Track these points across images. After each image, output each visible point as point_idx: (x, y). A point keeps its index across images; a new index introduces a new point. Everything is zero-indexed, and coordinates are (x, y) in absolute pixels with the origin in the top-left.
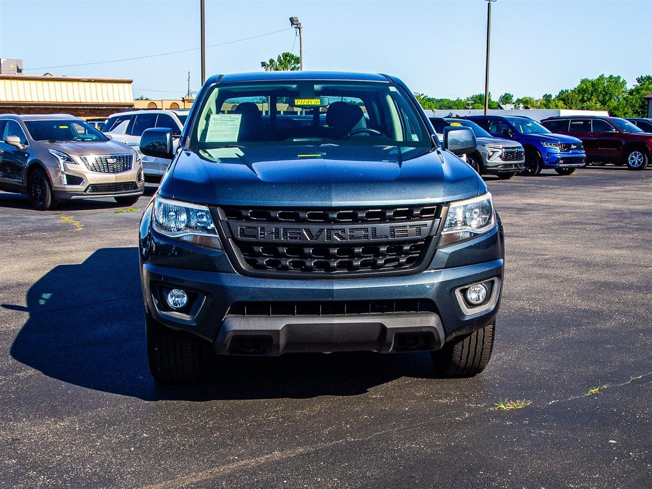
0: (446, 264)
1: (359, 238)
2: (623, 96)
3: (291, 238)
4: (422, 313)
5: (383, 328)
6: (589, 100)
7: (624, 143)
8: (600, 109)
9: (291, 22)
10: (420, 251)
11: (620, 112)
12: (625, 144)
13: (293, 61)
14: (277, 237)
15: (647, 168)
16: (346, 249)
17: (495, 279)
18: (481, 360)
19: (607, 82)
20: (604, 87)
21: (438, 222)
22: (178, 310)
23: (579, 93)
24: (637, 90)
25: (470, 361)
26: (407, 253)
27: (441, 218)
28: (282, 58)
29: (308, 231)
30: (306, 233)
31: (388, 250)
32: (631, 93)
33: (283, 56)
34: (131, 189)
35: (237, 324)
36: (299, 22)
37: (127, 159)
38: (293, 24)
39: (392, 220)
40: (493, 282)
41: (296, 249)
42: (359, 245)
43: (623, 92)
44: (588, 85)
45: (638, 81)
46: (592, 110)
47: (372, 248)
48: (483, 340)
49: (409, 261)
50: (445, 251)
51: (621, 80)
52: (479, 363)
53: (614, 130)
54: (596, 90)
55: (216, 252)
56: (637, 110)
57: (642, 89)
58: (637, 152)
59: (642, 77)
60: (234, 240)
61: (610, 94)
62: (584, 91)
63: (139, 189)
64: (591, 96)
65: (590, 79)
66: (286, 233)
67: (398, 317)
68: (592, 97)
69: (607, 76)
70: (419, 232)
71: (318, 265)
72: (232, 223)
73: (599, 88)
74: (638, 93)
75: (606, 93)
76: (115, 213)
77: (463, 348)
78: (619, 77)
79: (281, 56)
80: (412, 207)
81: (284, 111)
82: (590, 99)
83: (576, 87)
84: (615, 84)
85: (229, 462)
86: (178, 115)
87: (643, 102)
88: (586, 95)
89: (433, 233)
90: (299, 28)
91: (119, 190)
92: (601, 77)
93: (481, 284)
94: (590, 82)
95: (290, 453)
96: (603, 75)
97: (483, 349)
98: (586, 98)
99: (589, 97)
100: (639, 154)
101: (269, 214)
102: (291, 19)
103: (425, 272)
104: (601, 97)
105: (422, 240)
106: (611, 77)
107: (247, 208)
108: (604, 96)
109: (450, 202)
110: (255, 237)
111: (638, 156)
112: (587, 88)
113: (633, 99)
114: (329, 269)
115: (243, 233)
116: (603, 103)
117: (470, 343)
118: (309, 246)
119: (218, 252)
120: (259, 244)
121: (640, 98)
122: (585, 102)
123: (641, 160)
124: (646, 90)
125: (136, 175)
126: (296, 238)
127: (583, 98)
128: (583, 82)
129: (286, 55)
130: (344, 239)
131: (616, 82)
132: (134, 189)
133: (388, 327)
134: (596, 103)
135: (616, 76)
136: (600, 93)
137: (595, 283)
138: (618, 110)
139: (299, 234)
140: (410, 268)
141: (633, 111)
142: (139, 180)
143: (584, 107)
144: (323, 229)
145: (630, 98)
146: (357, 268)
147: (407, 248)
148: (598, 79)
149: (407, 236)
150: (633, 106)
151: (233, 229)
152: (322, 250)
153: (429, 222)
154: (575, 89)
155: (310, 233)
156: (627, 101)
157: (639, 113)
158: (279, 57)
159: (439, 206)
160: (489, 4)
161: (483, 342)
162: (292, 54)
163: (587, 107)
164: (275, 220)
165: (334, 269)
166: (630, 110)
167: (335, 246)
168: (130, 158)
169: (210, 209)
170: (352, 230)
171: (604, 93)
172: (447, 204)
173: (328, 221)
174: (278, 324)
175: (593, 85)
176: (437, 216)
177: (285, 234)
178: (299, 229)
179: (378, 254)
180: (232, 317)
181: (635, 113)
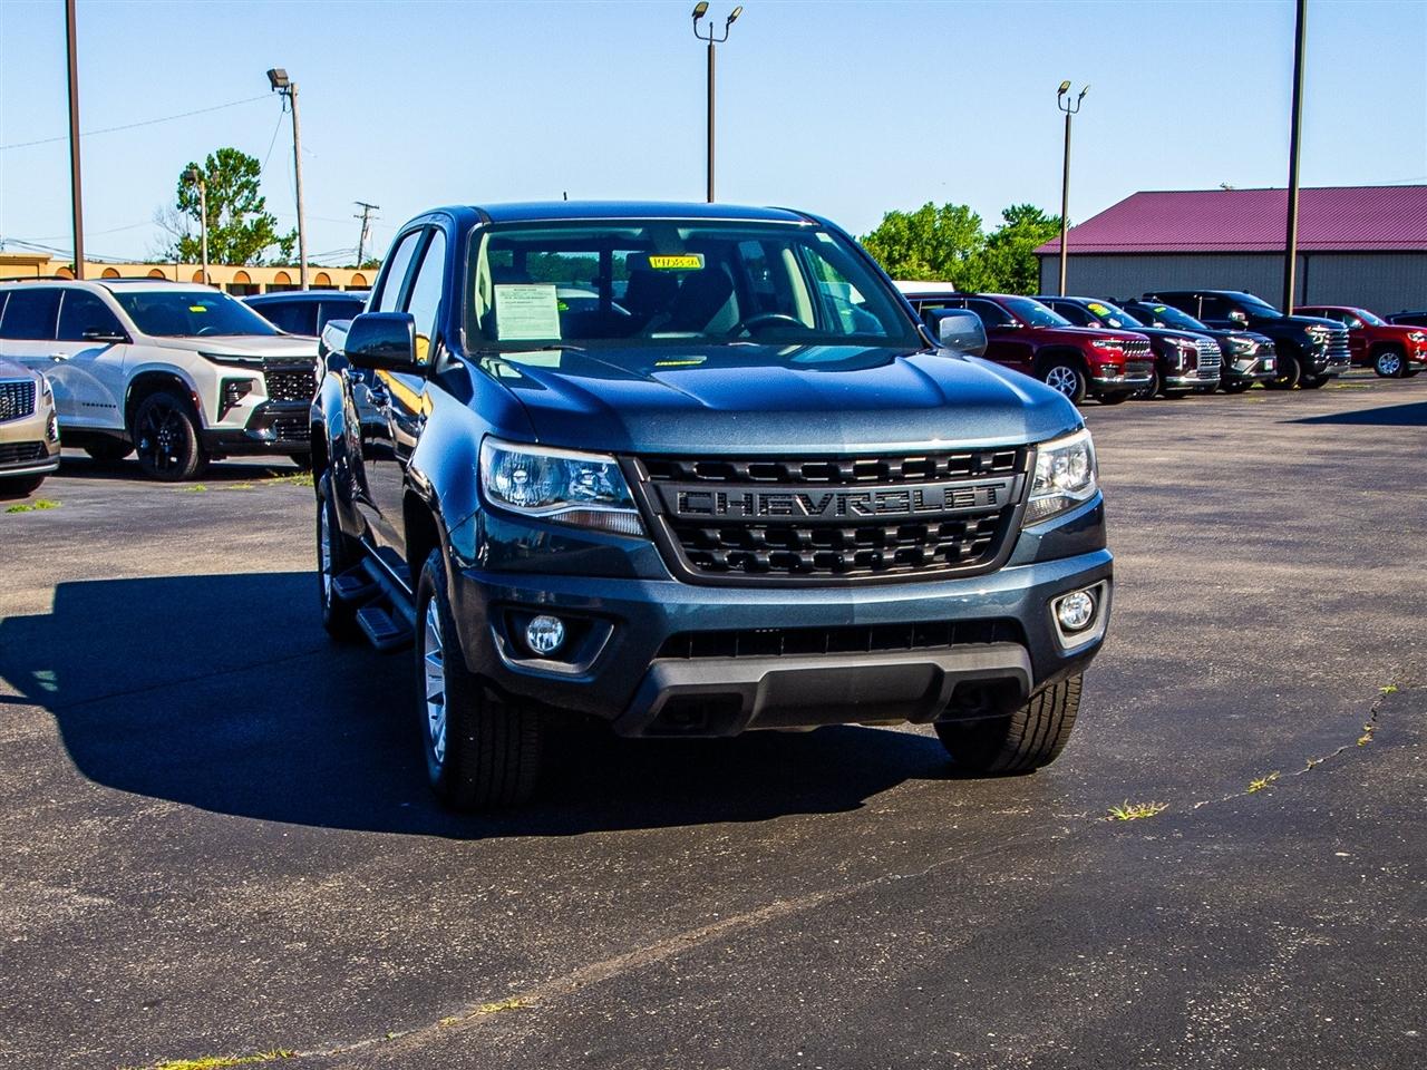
0: (1038, 554)
1: (893, 509)
2: (975, 249)
3: (775, 512)
4: (999, 646)
5: (937, 673)
6: (905, 257)
7: (1035, 350)
8: (930, 279)
9: (271, 80)
10: (991, 533)
11: (972, 283)
12: (1038, 351)
13: (243, 169)
14: (750, 510)
15: (1084, 402)
16: (871, 531)
17: (1104, 582)
18: (1057, 738)
19: (941, 218)
20: (935, 230)
21: (1023, 479)
22: (548, 656)
23: (882, 243)
24: (1006, 238)
25: (1038, 741)
26: (971, 536)
27: (1026, 473)
28: (217, 162)
29: (806, 499)
30: (801, 501)
31: (942, 532)
32: (993, 242)
33: (219, 157)
34: (34, 458)
35: (678, 674)
36: (290, 81)
37: (23, 390)
38: (275, 85)
39: (945, 476)
40: (1099, 590)
41: (781, 532)
42: (892, 523)
43: (975, 241)
44: (900, 225)
45: (1007, 217)
46: (913, 279)
47: (913, 528)
48: (1065, 700)
49: (976, 550)
50: (1035, 531)
51: (970, 216)
52: (1054, 744)
53: (1013, 321)
54: (918, 237)
55: (634, 541)
56: (1008, 281)
57: (1015, 235)
58: (1064, 369)
59: (1013, 207)
60: (669, 517)
61: (947, 245)
62: (892, 238)
63: (51, 458)
64: (908, 250)
65: (904, 212)
66: (766, 502)
67: (961, 653)
68: (911, 252)
69: (939, 205)
70: (993, 498)
71: (822, 562)
72: (665, 487)
73: (924, 231)
74: (1008, 243)
75: (940, 244)
76: (10, 511)
77: (1029, 716)
78: (965, 208)
79: (215, 156)
80: (978, 453)
81: (227, 285)
82: (907, 255)
83: (875, 231)
84: (958, 223)
85: (703, 923)
86: (115, 291)
87: (1020, 263)
88: (897, 247)
89: (1015, 499)
90: (291, 95)
91: (7, 461)
92: (928, 209)
93: (1084, 592)
94: (903, 219)
95: (801, 904)
96: (931, 203)
97: (1063, 716)
98: (896, 255)
99: (903, 251)
100: (1066, 372)
101: (732, 469)
102: (272, 75)
103: (1002, 569)
104: (928, 253)
105: (994, 512)
106: (948, 208)
107: (689, 457)
108: (935, 249)
109: (1036, 443)
110: (708, 510)
111: (1065, 376)
112: (898, 233)
113: (997, 257)
114: (841, 568)
115: (685, 504)
116: (936, 265)
117: (1042, 707)
118: (805, 525)
119: (638, 542)
120: (714, 524)
121: (1014, 254)
122: (898, 261)
123: (1072, 385)
124: (1024, 236)
125: (44, 428)
126: (784, 512)
127: (890, 253)
128: (889, 218)
129: (226, 155)
130: (868, 511)
131: (959, 218)
132: (40, 458)
133: (946, 670)
134: (920, 266)
135: (959, 206)
136: (927, 244)
137: (1134, 615)
138: (968, 280)
139: (790, 504)
140: (978, 562)
141: (1001, 281)
142: (51, 436)
143: (895, 274)
144: (832, 495)
145: (993, 255)
146: (890, 564)
147: (972, 526)
148: (923, 212)
149: (973, 505)
150: (999, 272)
151: (667, 498)
152: (828, 532)
153: (1008, 480)
154: (874, 234)
155: (810, 501)
156: (986, 260)
157: (1011, 285)
158: (211, 161)
159: (1021, 450)
160: (710, 47)
161: (1065, 704)
162: (241, 152)
163: (902, 273)
164: (742, 480)
165: (850, 567)
166: (993, 281)
167: (850, 525)
168: (29, 389)
169: (618, 460)
170: (880, 495)
171: (935, 243)
172: (1033, 446)
173: (837, 479)
174: (751, 671)
175: (911, 226)
176: (1019, 468)
177: (764, 504)
178: (789, 496)
179: (924, 538)
180: (665, 662)
181: (1004, 286)
